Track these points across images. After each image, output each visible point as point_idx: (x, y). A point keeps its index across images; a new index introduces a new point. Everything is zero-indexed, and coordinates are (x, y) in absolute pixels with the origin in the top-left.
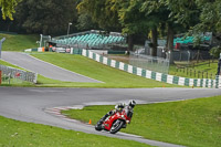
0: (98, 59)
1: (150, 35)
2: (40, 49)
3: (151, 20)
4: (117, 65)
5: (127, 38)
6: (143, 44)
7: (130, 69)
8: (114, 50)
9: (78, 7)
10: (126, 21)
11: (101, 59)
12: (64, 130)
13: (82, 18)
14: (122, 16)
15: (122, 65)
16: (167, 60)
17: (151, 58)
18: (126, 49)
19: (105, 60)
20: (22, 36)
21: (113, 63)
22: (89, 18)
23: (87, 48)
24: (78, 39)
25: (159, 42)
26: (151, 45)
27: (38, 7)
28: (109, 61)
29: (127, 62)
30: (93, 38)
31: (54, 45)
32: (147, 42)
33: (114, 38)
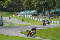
0: (29, 17)
1: (43, 10)
2: (14, 16)
3: (43, 6)
4: (35, 19)
5: (37, 11)
6: (41, 13)
7: (38, 20)
8: (34, 15)
9: (23, 4)
10: (37, 7)
11: (30, 18)
12: (21, 37)
13: (25, 7)
14: (35, 5)
15: (36, 19)
16: (48, 17)
17: (44, 16)
18: (37, 14)
19: (32, 18)
20: (9, 13)
21: (34, 18)
22: (27, 7)
23: (27, 15)
24: (24, 12)
25: (46, 12)
26: (44, 13)
27: (13, 4)
28: (33, 18)
29: (37, 18)
30: (28, 12)
31: (17, 14)
32: (43, 12)
33: (34, 12)
